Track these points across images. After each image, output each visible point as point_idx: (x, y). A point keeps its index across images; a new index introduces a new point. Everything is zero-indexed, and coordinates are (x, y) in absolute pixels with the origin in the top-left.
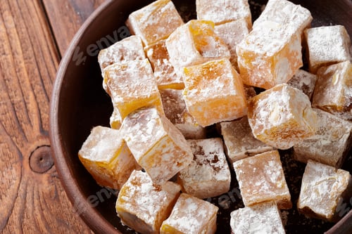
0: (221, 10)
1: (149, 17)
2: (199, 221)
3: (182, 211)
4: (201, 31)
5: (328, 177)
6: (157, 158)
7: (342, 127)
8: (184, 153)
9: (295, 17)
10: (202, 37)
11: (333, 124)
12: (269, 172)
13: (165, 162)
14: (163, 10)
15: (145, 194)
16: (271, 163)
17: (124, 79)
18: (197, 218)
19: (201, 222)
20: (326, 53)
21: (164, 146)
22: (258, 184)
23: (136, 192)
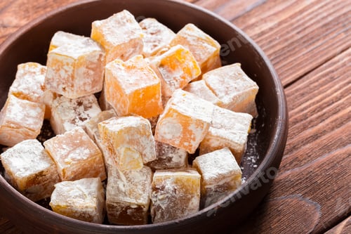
0: (222, 84)
1: (193, 36)
2: (22, 120)
3: (27, 106)
4: (183, 62)
5: (86, 193)
6: (59, 66)
7: (140, 195)
8: (72, 86)
9: (235, 134)
10: (178, 64)
11: (140, 187)
12: (78, 151)
13: (60, 76)
14: (206, 44)
15: (35, 79)
16: (87, 151)
17: (119, 23)
18: (24, 118)
19: (21, 122)
20: (207, 164)
21: (68, 64)
22: (64, 146)
23: (34, 73)
